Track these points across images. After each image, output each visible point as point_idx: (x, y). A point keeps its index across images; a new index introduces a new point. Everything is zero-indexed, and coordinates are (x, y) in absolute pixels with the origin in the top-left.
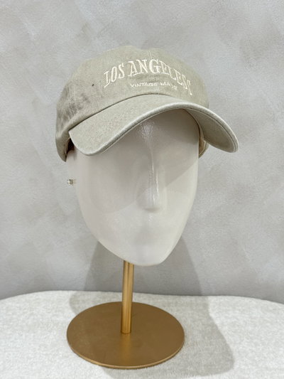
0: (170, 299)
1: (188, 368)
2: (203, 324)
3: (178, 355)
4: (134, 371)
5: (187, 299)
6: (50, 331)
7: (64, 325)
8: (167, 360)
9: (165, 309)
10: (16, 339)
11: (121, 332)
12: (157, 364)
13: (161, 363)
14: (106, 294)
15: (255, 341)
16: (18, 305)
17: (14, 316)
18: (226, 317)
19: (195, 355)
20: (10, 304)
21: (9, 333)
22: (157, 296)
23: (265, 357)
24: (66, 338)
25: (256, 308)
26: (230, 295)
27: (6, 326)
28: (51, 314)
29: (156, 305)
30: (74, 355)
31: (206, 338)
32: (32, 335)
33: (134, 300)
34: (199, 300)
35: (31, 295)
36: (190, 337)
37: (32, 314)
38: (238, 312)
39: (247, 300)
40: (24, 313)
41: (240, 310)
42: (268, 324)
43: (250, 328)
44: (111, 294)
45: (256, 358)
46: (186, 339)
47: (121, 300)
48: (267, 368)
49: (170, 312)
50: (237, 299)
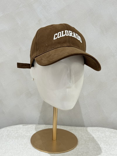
0: (73, 128)
1: (79, 153)
2: (86, 137)
3: (75, 149)
4: (57, 154)
5: (80, 128)
6: (24, 139)
7: (30, 137)
8: (71, 150)
9: (70, 131)
10: (10, 142)
11: (52, 139)
12: (66, 152)
13: (68, 151)
14: (47, 125)
15: (106, 144)
16: (12, 129)
17: (10, 133)
18: (95, 135)
19: (82, 149)
20: (9, 129)
21: (8, 139)
22: (67, 126)
23: (110, 150)
24: (30, 142)
25: (108, 132)
26: (97, 127)
27: (6, 137)
28: (24, 133)
29: (67, 130)
30: (33, 148)
31: (87, 142)
32: (17, 140)
33: (57, 128)
34: (84, 128)
35: (17, 125)
36: (80, 142)
37: (17, 133)
38: (100, 133)
39: (104, 129)
40: (14, 132)
41: (101, 132)
42: (112, 138)
43: (105, 139)
44: (49, 126)
45: (107, 150)
46: (78, 143)
47: (52, 128)
48: (111, 154)
49: (72, 133)
50: (100, 128)
